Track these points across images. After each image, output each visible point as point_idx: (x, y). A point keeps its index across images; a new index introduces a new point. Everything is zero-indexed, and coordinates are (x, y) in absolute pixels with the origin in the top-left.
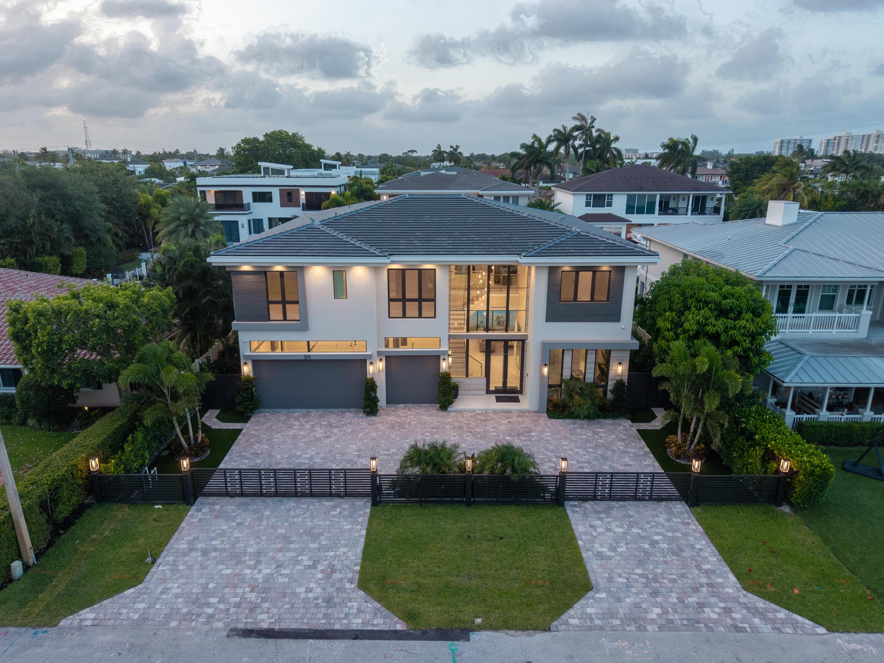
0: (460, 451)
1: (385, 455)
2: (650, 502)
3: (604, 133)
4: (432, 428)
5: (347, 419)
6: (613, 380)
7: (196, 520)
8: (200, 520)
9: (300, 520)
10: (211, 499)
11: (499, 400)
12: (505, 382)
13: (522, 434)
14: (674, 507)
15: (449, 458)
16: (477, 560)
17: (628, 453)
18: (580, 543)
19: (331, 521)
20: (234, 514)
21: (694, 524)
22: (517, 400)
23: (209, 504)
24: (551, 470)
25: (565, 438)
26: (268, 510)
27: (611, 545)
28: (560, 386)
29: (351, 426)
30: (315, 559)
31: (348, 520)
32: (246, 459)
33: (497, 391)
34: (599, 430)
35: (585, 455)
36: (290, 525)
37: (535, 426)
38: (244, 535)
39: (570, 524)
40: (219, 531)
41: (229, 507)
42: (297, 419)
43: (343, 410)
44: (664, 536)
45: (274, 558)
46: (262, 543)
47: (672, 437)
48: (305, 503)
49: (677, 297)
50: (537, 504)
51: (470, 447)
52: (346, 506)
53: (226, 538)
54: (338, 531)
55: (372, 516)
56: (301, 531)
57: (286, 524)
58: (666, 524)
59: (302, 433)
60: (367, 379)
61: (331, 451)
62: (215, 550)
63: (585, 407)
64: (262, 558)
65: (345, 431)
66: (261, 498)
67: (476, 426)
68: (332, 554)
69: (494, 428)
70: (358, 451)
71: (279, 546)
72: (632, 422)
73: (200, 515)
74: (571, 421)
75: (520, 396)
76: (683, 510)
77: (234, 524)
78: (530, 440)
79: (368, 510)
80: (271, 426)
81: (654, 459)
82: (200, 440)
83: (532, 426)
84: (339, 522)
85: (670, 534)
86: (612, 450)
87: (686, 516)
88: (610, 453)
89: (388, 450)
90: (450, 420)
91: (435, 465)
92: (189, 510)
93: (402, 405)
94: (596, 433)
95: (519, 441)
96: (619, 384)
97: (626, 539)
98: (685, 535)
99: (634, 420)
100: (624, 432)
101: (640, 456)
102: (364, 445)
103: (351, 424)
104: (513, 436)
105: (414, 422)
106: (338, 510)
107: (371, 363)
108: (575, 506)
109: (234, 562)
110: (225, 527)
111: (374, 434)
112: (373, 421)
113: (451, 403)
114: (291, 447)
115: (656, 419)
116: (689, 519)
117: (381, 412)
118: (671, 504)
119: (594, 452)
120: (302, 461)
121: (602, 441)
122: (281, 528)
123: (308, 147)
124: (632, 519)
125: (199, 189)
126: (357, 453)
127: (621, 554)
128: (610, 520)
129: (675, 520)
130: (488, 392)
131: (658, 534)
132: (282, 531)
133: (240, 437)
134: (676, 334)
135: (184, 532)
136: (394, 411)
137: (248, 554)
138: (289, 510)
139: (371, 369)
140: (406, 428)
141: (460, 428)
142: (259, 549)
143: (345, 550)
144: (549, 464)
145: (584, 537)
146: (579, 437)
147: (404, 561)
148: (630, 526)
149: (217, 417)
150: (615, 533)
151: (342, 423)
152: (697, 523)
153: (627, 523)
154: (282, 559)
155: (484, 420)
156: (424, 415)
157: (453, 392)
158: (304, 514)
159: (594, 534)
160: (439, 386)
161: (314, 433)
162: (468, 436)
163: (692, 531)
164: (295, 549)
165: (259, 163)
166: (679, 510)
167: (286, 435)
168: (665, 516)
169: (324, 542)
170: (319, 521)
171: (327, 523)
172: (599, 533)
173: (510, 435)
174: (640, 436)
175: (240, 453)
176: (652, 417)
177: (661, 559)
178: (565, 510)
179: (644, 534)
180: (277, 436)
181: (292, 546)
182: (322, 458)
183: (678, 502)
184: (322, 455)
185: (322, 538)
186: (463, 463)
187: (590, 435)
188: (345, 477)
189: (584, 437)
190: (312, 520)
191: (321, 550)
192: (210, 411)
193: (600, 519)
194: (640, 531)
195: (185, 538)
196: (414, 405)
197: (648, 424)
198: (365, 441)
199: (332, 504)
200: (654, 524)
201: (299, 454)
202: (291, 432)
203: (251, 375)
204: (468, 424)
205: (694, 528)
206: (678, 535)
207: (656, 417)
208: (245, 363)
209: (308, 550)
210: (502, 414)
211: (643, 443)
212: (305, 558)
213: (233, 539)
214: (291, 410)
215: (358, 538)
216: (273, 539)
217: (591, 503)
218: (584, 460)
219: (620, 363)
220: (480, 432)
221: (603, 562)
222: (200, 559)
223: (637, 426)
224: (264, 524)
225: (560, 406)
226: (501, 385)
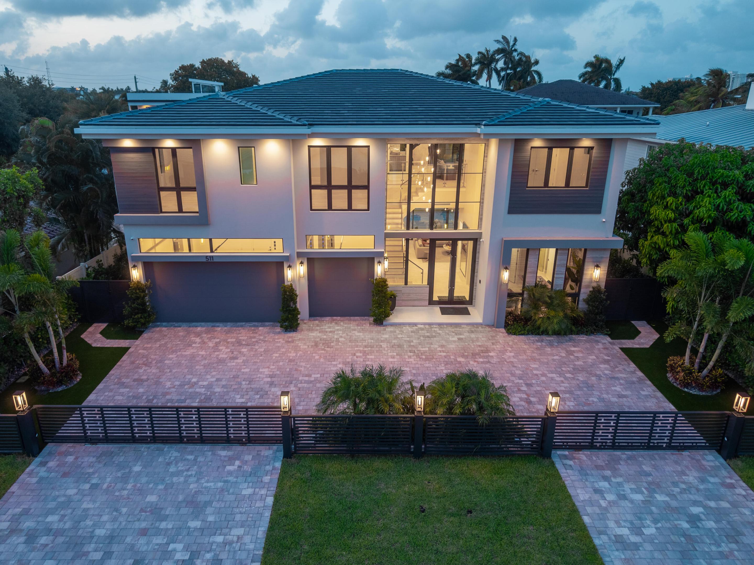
0: (404, 379)
1: (306, 382)
2: (669, 452)
3: (525, 56)
4: (366, 347)
5: (260, 335)
6: (588, 286)
7: (34, 480)
8: (41, 480)
9: (182, 479)
10: (64, 447)
11: (444, 312)
12: (451, 290)
13: (478, 354)
14: (704, 459)
15: (390, 390)
16: (437, 552)
17: (618, 379)
18: (586, 519)
19: (225, 482)
20: (91, 470)
21: (741, 487)
22: (466, 312)
23: (60, 454)
24: (523, 403)
25: (534, 359)
26: (139, 463)
27: (631, 523)
28: (522, 294)
29: (264, 345)
30: (194, 548)
31: (249, 479)
32: (126, 387)
33: (441, 302)
34: (573, 349)
35: (562, 382)
36: (166, 489)
37: (493, 344)
38: (97, 505)
39: (565, 487)
40: (62, 499)
41: (86, 459)
42: (198, 335)
43: (256, 323)
44: (705, 507)
45: (132, 546)
46: (121, 519)
47: (677, 358)
48: (191, 453)
49: (682, 179)
50: (513, 455)
51: (414, 372)
52: (248, 457)
53: (70, 511)
54: (232, 497)
55: (284, 472)
56: (181, 498)
57: (161, 487)
58: (702, 487)
59: (203, 353)
60: (285, 287)
61: (235, 377)
62: (48, 531)
63: (555, 321)
64: (115, 548)
65: (256, 351)
66: (134, 446)
67: (420, 344)
68: (220, 539)
69: (442, 346)
70: (271, 377)
71: (144, 525)
72: (612, 338)
73: (42, 472)
74: (537, 338)
75: (470, 308)
76: (717, 464)
77: (87, 486)
78: (489, 362)
79: (278, 465)
80: (166, 343)
81: (654, 388)
82: (65, 362)
83: (489, 344)
84: (236, 482)
85: (712, 504)
86: (596, 375)
87: (724, 473)
88: (594, 378)
89: (310, 376)
90: (386, 336)
91: (370, 402)
92: (30, 464)
93: (328, 318)
94: (570, 353)
95: (475, 364)
96: (596, 291)
97: (651, 513)
98: (735, 505)
99: (613, 337)
100: (605, 352)
101: (633, 383)
102: (279, 368)
103: (265, 341)
104: (466, 357)
105: (343, 339)
106: (237, 463)
107: (290, 267)
108: (566, 457)
109: (70, 555)
110: (71, 492)
111: (292, 354)
112: (292, 337)
113: (387, 315)
114: (186, 371)
115: (640, 335)
116: (731, 478)
117: (303, 326)
118: (698, 454)
119: (573, 378)
120: (198, 390)
121: (580, 363)
122: (152, 494)
123: (243, 74)
124: (650, 479)
125: (130, 104)
126: (269, 379)
127: (651, 540)
128: (619, 480)
129: (712, 480)
130: (431, 302)
131: (695, 503)
132: (152, 498)
133: (125, 357)
134: (681, 226)
135: (11, 500)
136: (318, 326)
137: (95, 540)
138: (169, 464)
139: (289, 274)
140: (332, 347)
141: (400, 346)
142: (114, 530)
143: (240, 531)
144: (519, 395)
145: (589, 510)
146: (550, 358)
147: (329, 552)
148: (651, 491)
149: (101, 333)
150: (632, 501)
151: (253, 340)
152: (744, 485)
153: (645, 484)
154: (145, 548)
155: (428, 337)
156: (355, 330)
157: (390, 302)
158: (188, 470)
159: (603, 503)
160: (373, 295)
161: (216, 353)
162: (410, 357)
163: (741, 499)
164: (167, 529)
165: (190, 80)
166: (712, 464)
167: (182, 356)
168: (696, 474)
169: (211, 518)
170: (208, 482)
171: (220, 484)
172: (609, 502)
173: (463, 356)
174: (626, 357)
175: (120, 379)
176: (635, 333)
177: (714, 548)
178: (553, 463)
179: (674, 504)
180: (171, 356)
181: (163, 525)
182: (223, 386)
183: (706, 452)
184: (224, 383)
185: (209, 510)
186: (408, 396)
187: (564, 355)
188: (247, 418)
189: (556, 357)
190: (198, 479)
191: (205, 532)
192: (95, 325)
193: (605, 478)
194: (667, 499)
195: (10, 511)
196: (342, 318)
197: (632, 341)
198: (281, 363)
199: (230, 453)
200: (683, 486)
201: (194, 380)
202: (189, 352)
203: (143, 282)
204: (410, 342)
205: (744, 493)
206: (725, 504)
207: (640, 332)
208: (134, 266)
209: (185, 532)
210: (450, 329)
211: (633, 365)
212: (179, 546)
213: (79, 513)
214: (194, 324)
215: (261, 510)
216: (137, 512)
217: (588, 452)
218: (563, 389)
219: (597, 266)
220: (425, 352)
221: (628, 554)
222: (21, 548)
223: (619, 344)
224: (129, 486)
225: (521, 319)
226: (447, 295)
